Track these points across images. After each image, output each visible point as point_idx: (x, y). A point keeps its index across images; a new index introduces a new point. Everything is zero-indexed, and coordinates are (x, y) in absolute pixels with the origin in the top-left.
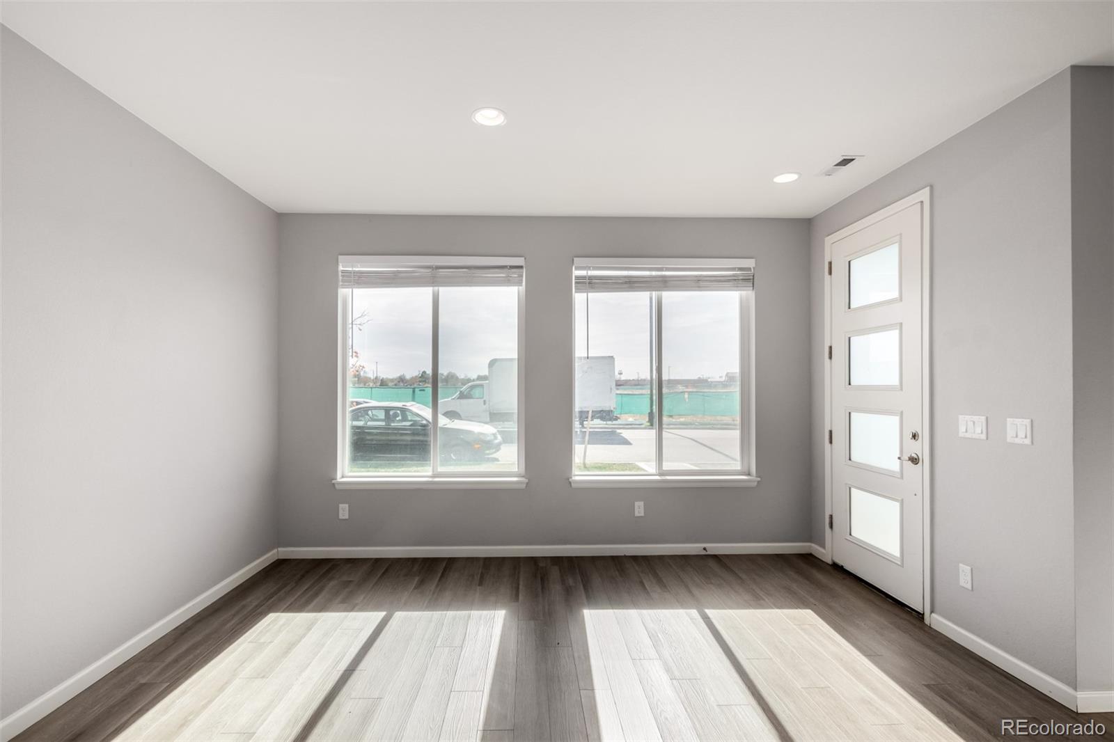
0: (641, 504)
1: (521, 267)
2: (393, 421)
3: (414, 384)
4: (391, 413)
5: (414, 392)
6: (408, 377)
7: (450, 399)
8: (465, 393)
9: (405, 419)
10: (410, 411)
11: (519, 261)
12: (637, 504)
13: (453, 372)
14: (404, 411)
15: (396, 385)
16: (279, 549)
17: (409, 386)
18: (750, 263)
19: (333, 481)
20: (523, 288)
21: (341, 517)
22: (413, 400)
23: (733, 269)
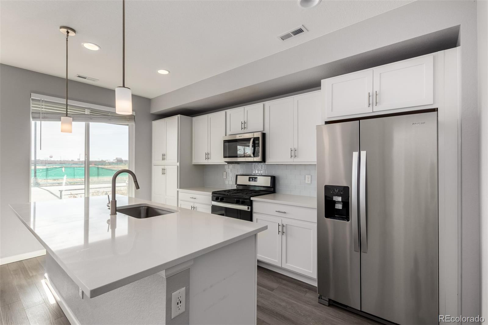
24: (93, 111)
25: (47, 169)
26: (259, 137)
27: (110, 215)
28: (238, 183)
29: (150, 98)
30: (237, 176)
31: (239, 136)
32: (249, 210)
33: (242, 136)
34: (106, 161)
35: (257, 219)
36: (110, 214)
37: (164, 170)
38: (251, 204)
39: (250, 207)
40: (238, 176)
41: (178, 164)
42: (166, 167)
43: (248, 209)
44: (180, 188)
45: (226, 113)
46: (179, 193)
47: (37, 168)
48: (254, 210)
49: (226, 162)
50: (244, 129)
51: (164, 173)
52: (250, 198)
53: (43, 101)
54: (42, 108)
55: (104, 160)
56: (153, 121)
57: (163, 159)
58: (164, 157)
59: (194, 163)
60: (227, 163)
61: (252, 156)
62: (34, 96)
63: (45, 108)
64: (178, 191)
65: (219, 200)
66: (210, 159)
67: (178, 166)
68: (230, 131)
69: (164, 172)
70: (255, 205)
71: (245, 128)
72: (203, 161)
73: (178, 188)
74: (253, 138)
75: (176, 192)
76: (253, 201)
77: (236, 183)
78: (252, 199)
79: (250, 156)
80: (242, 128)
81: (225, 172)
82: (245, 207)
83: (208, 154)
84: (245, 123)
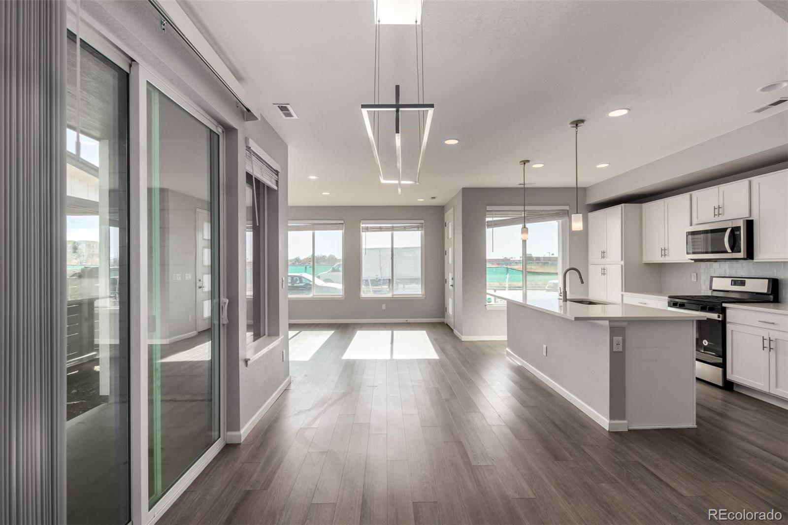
0: (385, 305)
1: (343, 224)
2: (296, 283)
3: (305, 263)
4: (295, 278)
5: (306, 268)
6: (302, 258)
7: (327, 272)
8: (336, 268)
9: (301, 282)
10: (304, 278)
12: (383, 305)
13: (333, 254)
14: (301, 278)
15: (293, 264)
17: (302, 265)
18: (422, 221)
20: (344, 231)
22: (306, 272)
23: (417, 223)
26: (740, 227)
28: (714, 288)
29: (586, 186)
30: (711, 277)
32: (720, 319)
34: (511, 259)
35: (732, 331)
37: (604, 269)
38: (723, 311)
39: (721, 315)
40: (714, 279)
41: (623, 263)
42: (606, 267)
43: (719, 317)
44: (625, 291)
45: (691, 196)
46: (624, 298)
48: (728, 320)
49: (692, 259)
50: (719, 216)
51: (604, 274)
52: (722, 305)
53: (493, 211)
55: (508, 257)
56: (589, 214)
57: (603, 257)
58: (603, 255)
59: (645, 261)
60: (693, 261)
61: (729, 251)
62: (489, 208)
64: (622, 295)
65: (678, 306)
66: (668, 255)
67: (622, 266)
68: (698, 219)
69: (604, 272)
70: (728, 312)
71: (719, 214)
72: (657, 258)
73: (622, 291)
74: (731, 229)
75: (621, 296)
76: (727, 308)
77: (711, 288)
78: (724, 305)
79: (726, 252)
80: (715, 215)
81: (693, 273)
82: (714, 316)
83: (665, 250)
84: (719, 208)
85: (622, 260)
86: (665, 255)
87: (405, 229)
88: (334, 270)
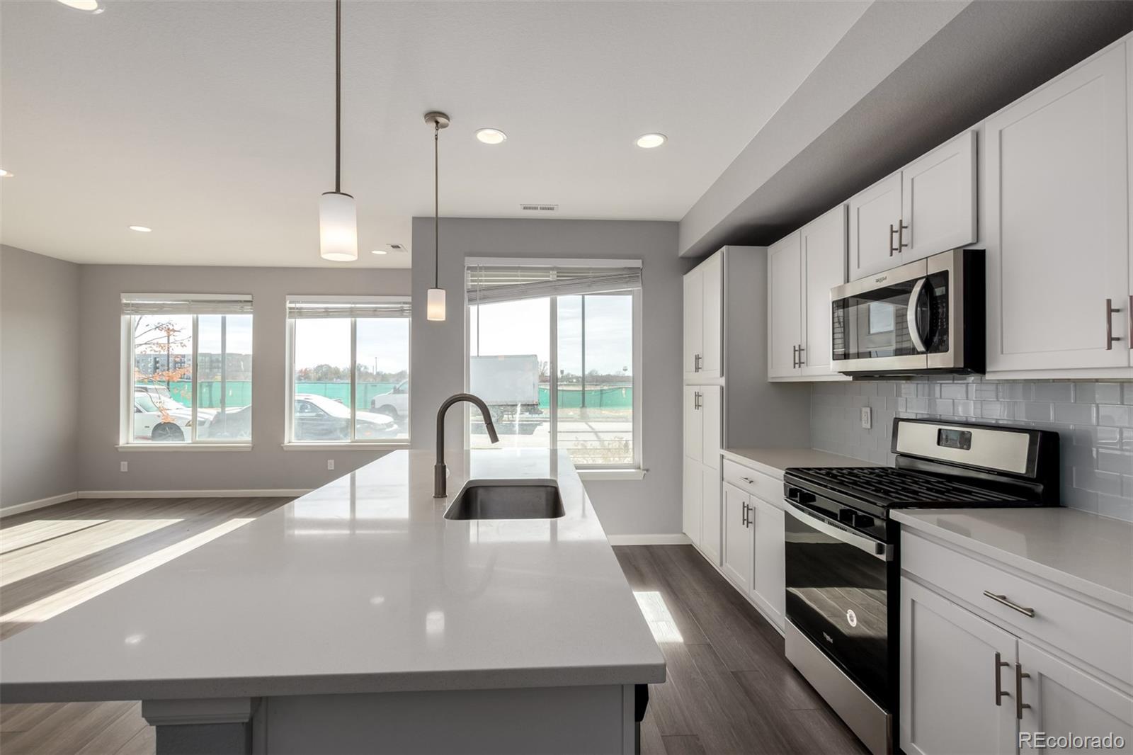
0: (332, 461)
1: (251, 301)
11: (249, 298)
16: (79, 492)
19: (117, 446)
20: (254, 315)
21: (122, 470)
23: (400, 303)
24: (560, 271)
25: (601, 391)
26: (947, 273)
27: (434, 497)
28: (900, 449)
29: (678, 221)
30: (897, 421)
31: (877, 281)
32: (886, 558)
33: (885, 278)
36: (433, 495)
37: (699, 396)
40: (900, 423)
41: (723, 381)
42: (701, 390)
43: (880, 550)
44: (728, 448)
45: (847, 210)
46: (726, 462)
47: (586, 389)
48: (904, 563)
49: (847, 373)
50: (900, 251)
51: (699, 406)
52: (889, 513)
53: (481, 268)
54: (481, 281)
56: (685, 275)
57: (696, 369)
58: (697, 361)
59: (773, 378)
60: (850, 378)
61: (921, 348)
62: (471, 262)
63: (486, 281)
64: (722, 457)
65: (798, 500)
66: (808, 364)
67: (722, 388)
68: (859, 267)
69: (698, 401)
71: (901, 245)
72: (786, 371)
73: (722, 447)
74: (923, 280)
76: (901, 525)
77: (894, 450)
78: (895, 515)
79: (913, 351)
80: (892, 249)
81: (866, 406)
82: (867, 544)
83: (800, 350)
84: (902, 227)
85: (722, 375)
86: (800, 363)
87: (375, 313)
88: (397, 391)
